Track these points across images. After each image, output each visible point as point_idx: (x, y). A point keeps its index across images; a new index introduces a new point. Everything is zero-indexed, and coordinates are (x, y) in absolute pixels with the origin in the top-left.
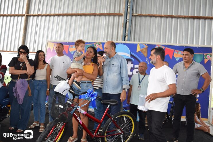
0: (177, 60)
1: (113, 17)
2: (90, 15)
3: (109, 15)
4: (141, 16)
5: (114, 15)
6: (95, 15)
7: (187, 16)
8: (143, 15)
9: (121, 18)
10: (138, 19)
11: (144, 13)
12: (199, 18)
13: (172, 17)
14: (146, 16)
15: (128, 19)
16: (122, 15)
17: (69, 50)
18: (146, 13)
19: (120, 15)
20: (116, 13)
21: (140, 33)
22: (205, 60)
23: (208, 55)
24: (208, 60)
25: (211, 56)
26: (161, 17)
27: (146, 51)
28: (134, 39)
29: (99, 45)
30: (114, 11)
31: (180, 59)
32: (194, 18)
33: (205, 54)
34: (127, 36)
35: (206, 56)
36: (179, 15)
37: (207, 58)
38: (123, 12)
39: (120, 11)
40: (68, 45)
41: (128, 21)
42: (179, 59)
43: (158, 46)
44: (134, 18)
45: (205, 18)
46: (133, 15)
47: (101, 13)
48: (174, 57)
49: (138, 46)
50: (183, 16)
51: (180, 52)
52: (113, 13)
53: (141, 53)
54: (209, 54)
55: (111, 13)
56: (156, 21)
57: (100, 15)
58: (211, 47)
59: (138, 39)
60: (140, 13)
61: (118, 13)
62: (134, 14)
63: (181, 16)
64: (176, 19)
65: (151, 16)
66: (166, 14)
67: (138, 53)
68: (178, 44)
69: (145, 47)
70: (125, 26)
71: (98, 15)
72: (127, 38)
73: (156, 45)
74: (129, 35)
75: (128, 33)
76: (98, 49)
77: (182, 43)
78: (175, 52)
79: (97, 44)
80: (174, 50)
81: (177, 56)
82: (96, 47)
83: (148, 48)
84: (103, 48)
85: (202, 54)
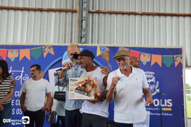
0: (144, 65)
1: (64, 13)
2: (35, 10)
3: (60, 11)
4: (99, 12)
5: (66, 11)
6: (41, 10)
7: (152, 13)
8: (102, 11)
9: (74, 14)
10: (96, 16)
11: (102, 9)
13: (135, 14)
14: (104, 13)
15: (83, 16)
16: (76, 12)
17: (8, 56)
18: (105, 9)
19: (73, 11)
20: (68, 8)
22: (175, 62)
23: (178, 57)
24: (179, 62)
25: (181, 58)
26: (123, 14)
27: (108, 55)
28: (92, 40)
29: (49, 48)
30: (66, 6)
31: (148, 62)
32: (159, 15)
33: (175, 56)
34: (84, 37)
35: (176, 58)
37: (177, 61)
38: (76, 7)
39: (73, 6)
40: (6, 50)
41: (83, 18)
42: (147, 63)
44: (91, 15)
45: (172, 15)
46: (89, 12)
47: (49, 8)
49: (98, 49)
50: (147, 13)
51: (147, 55)
52: (65, 8)
53: (102, 58)
54: (179, 55)
55: (62, 8)
57: (49, 10)
58: (181, 47)
60: (97, 9)
61: (71, 8)
62: (91, 11)
63: (145, 13)
64: (139, 16)
65: (111, 13)
66: (128, 11)
67: (98, 57)
69: (107, 50)
70: (81, 25)
71: (45, 10)
72: (83, 40)
73: (119, 47)
74: (86, 36)
75: (85, 34)
76: (49, 54)
77: (148, 44)
78: (142, 55)
79: (46, 47)
80: (140, 53)
81: (143, 60)
82: (46, 51)
83: (110, 51)
84: (54, 52)
85: (172, 56)
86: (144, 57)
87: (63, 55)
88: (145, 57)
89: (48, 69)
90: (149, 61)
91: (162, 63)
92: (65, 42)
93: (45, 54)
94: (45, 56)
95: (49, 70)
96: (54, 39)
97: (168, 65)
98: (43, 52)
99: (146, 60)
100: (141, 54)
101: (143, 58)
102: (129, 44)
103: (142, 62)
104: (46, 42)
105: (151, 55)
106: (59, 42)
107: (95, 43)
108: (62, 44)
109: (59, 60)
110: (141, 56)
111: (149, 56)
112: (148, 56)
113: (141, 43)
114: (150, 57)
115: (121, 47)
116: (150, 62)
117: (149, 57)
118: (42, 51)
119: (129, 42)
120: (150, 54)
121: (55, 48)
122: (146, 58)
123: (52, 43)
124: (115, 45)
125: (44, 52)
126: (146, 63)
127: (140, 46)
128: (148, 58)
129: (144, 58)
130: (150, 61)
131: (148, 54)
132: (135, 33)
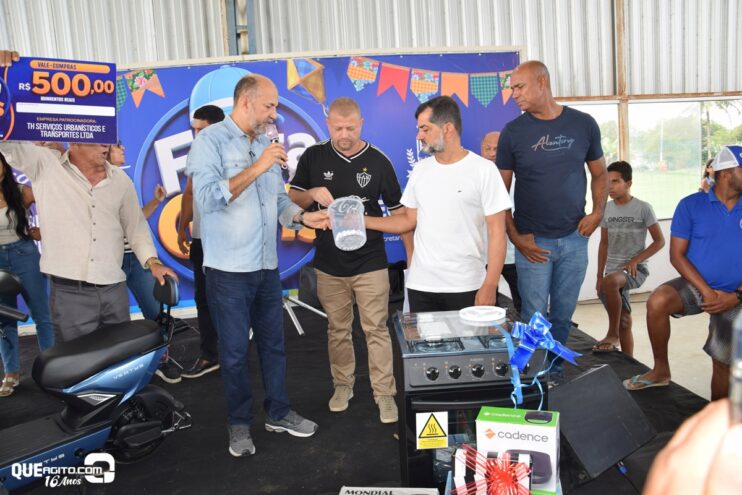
21: (286, 17)
27: (320, 83)
28: (270, 41)
29: (147, 77)
34: (244, 33)
43: (358, 60)
48: (411, 91)
49: (291, 67)
53: (304, 93)
58: (517, 49)
59: (285, 41)
67: (293, 92)
69: (315, 70)
72: (243, 42)
73: (349, 57)
74: (250, 30)
75: (246, 24)
76: (147, 93)
77: (429, 45)
78: (415, 76)
79: (137, 75)
80: (411, 70)
82: (138, 88)
83: (324, 70)
84: (164, 88)
85: (494, 74)
86: (421, 82)
87: (190, 92)
88: (424, 82)
89: (151, 141)
91: (471, 98)
92: (190, 56)
93: (137, 96)
94: (137, 104)
95: (157, 143)
96: (158, 47)
97: (485, 100)
98: (129, 92)
99: (427, 90)
100: (413, 72)
101: (419, 84)
102: (376, 46)
103: (417, 96)
104: (135, 60)
105: (440, 74)
106: (171, 57)
107: (279, 51)
108: (181, 61)
109: (181, 108)
110: (413, 79)
111: (434, 77)
112: (432, 79)
113: (411, 39)
114: (437, 79)
115: (356, 58)
117: (434, 82)
118: (127, 86)
119: (376, 39)
120: (437, 73)
121: (163, 73)
122: (426, 85)
123: (151, 60)
124: (338, 51)
125: (132, 91)
127: (408, 51)
128: (431, 84)
129: (422, 84)
130: (437, 90)
131: (432, 74)
132: (392, 12)
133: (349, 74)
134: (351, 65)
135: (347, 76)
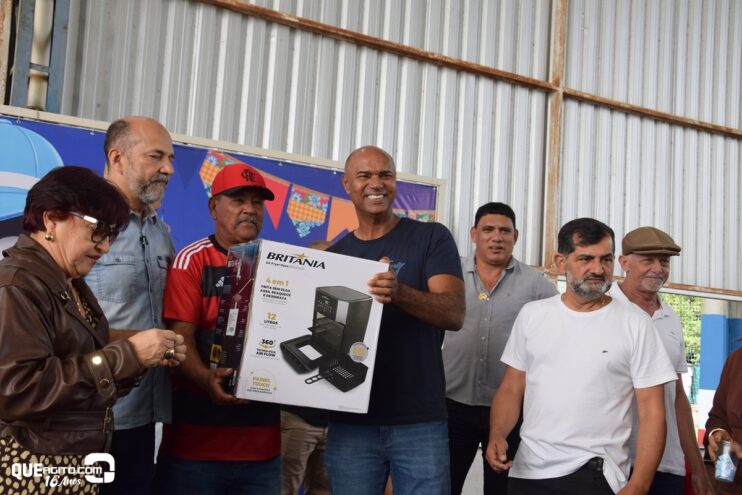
0: (301, 235)
12: (379, 47)
13: (268, 18)
21: (106, 72)
23: (422, 217)
28: (75, 100)
31: (316, 226)
33: (411, 214)
34: (40, 77)
36: (300, 14)
42: (311, 229)
43: (219, 159)
48: (287, 215)
50: (318, 25)
51: (316, 197)
54: (424, 212)
56: (193, 21)
59: (98, 106)
63: (310, 22)
64: (286, 31)
68: (314, 158)
72: (34, 91)
73: (206, 151)
74: (56, 78)
75: (46, 64)
78: (295, 195)
80: (291, 186)
81: (300, 215)
86: (302, 205)
88: (307, 207)
90: (319, 225)
99: (309, 218)
100: (293, 190)
101: (300, 207)
103: (295, 224)
105: (331, 198)
107: (88, 116)
110: (292, 199)
112: (319, 204)
114: (325, 205)
115: (215, 154)
116: (324, 228)
117: (321, 208)
120: (326, 197)
122: (309, 210)
124: (190, 137)
126: (308, 228)
128: (316, 210)
129: (304, 209)
130: (323, 222)
131: (319, 196)
133: (202, 174)
134: (206, 163)
135: (199, 176)
